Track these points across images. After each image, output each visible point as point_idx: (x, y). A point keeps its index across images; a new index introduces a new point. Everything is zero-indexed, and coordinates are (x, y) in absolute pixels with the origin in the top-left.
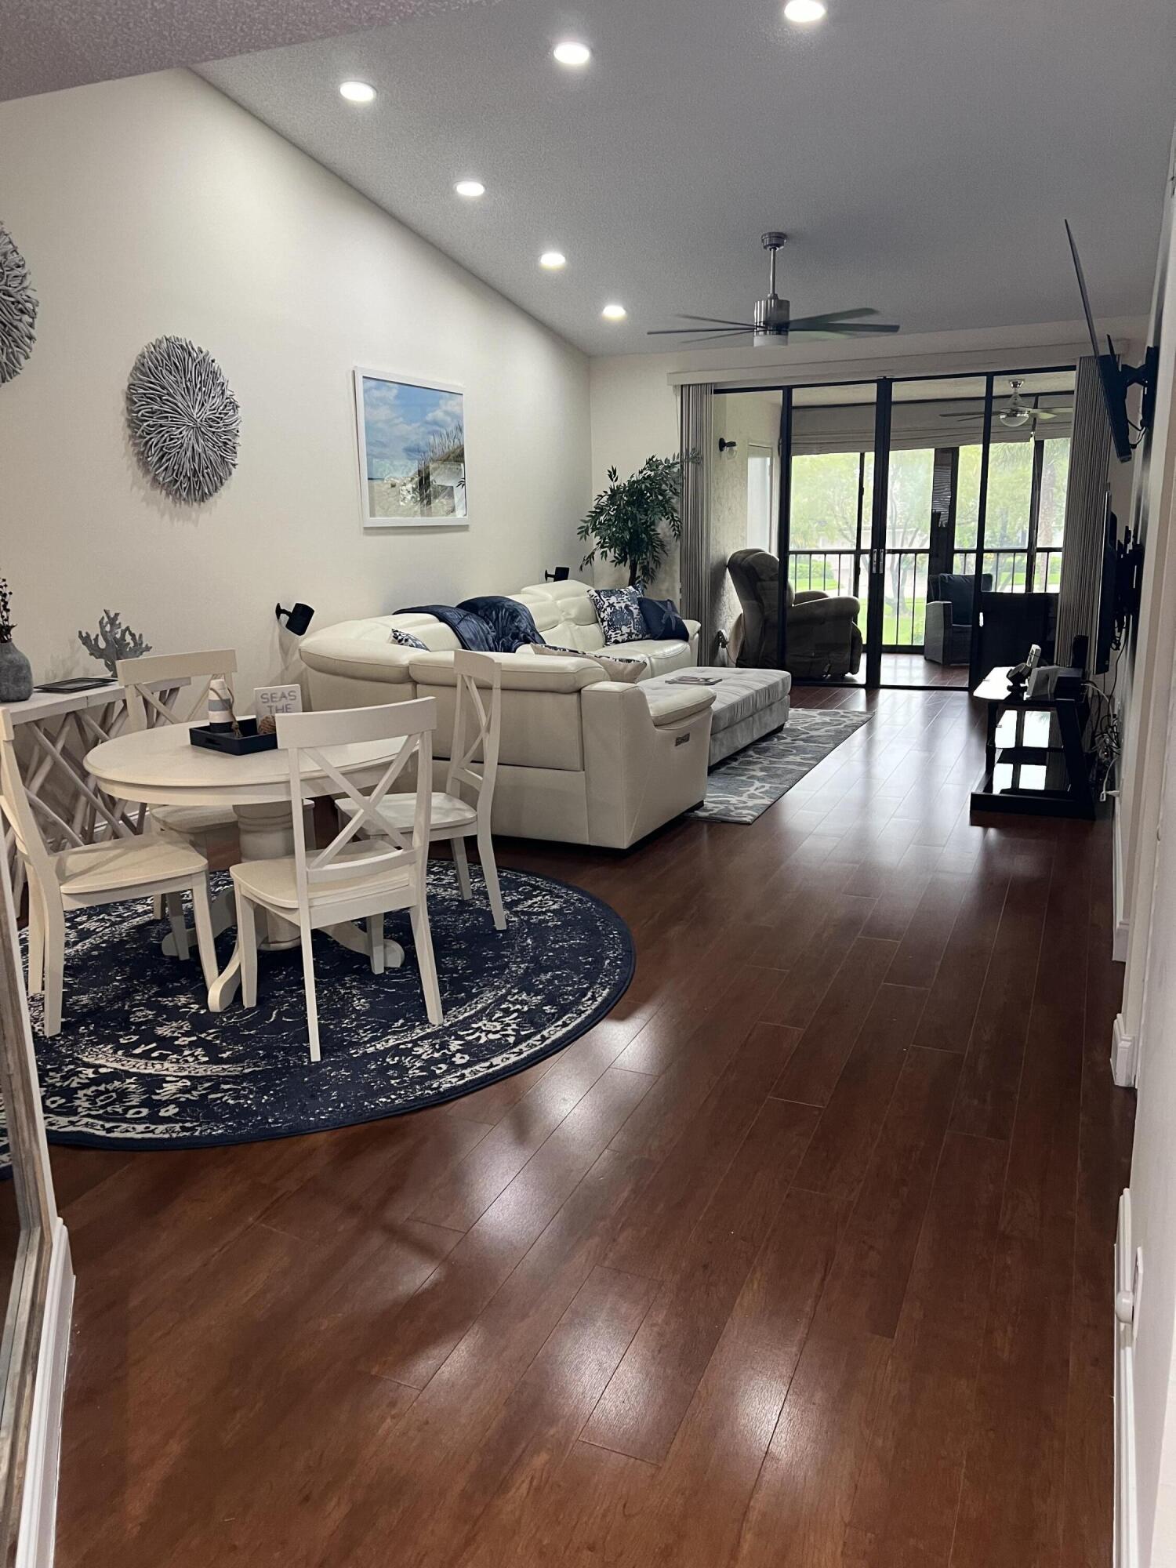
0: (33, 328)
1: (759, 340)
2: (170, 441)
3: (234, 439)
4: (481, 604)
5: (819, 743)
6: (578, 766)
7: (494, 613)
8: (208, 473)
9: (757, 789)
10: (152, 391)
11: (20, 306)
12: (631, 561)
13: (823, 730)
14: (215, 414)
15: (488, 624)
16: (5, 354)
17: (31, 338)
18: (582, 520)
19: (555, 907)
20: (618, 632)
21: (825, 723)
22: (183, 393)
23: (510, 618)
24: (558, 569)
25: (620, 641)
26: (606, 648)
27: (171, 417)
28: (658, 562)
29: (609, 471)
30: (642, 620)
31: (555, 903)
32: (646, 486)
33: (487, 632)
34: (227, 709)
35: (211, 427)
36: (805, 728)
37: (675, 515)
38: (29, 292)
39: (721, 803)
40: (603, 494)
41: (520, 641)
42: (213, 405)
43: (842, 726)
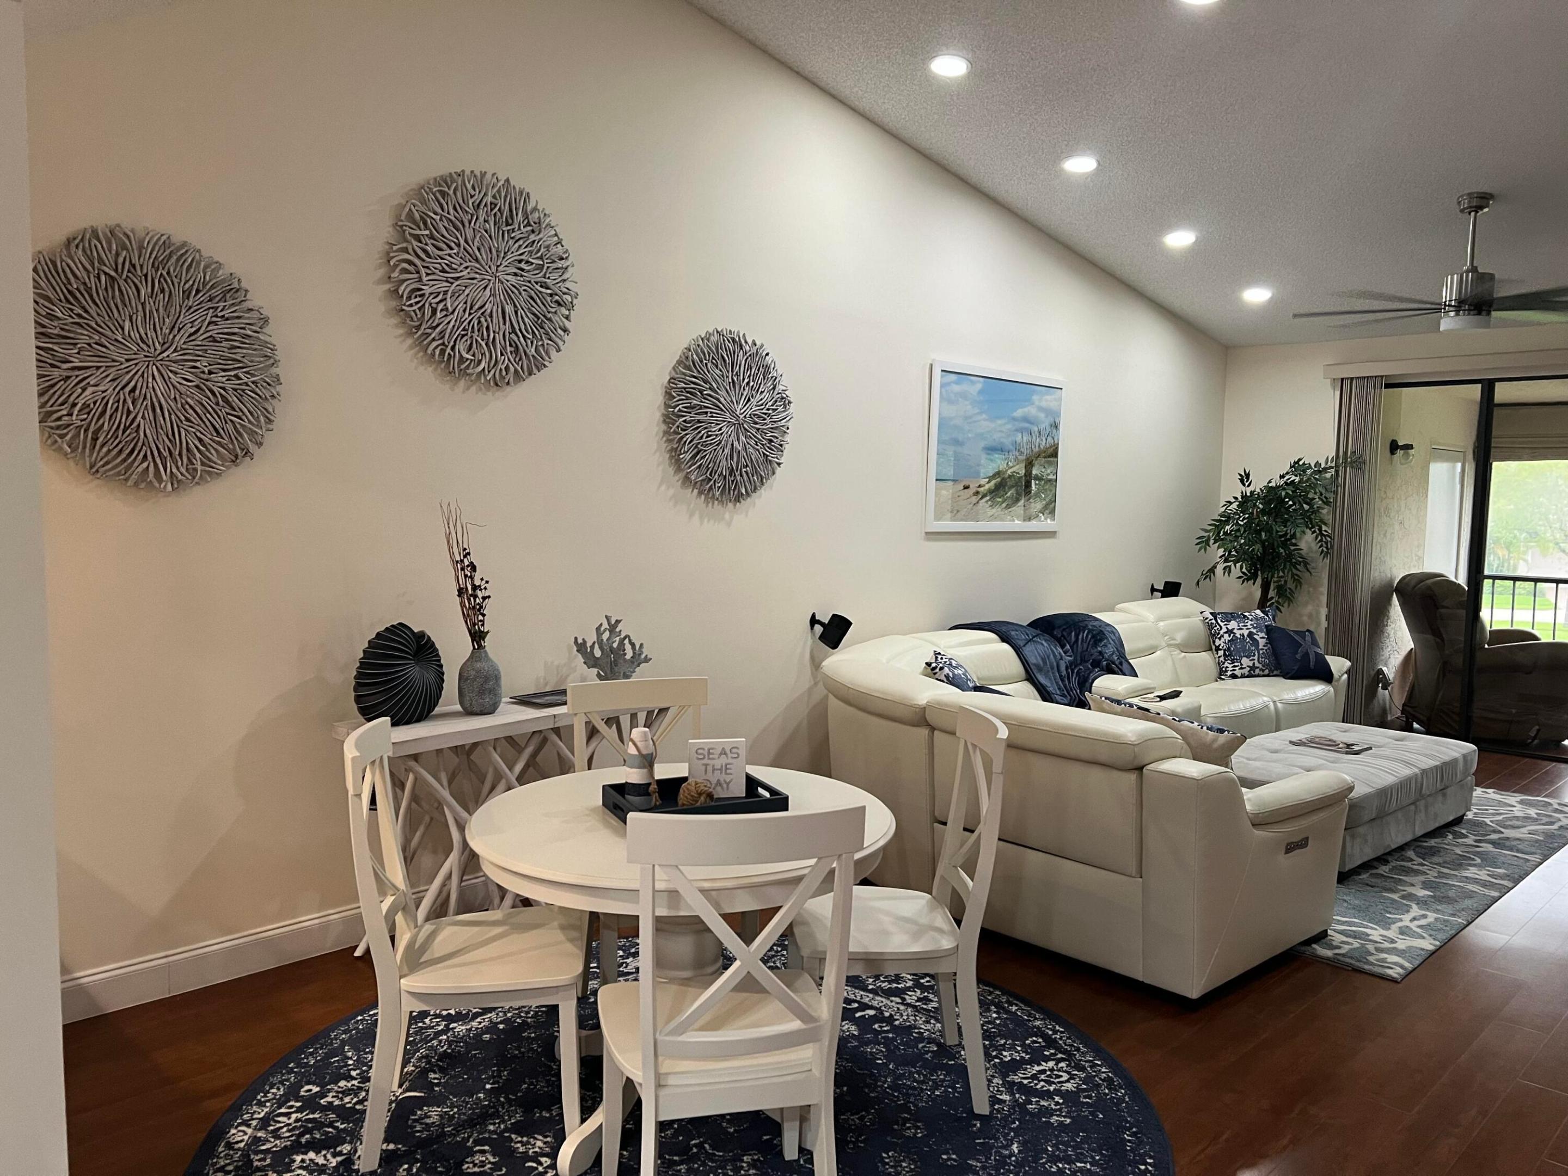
0: (570, 321)
1: (1448, 322)
2: (707, 437)
3: (783, 436)
4: (1058, 622)
5: (1518, 851)
6: (1133, 870)
7: (1073, 633)
8: (746, 472)
9: (1414, 919)
10: (693, 386)
11: (557, 298)
12: (1263, 580)
13: (1524, 830)
14: (762, 409)
15: (1063, 647)
16: (534, 346)
17: (565, 330)
18: (1203, 530)
19: (1069, 1086)
20: (1236, 664)
21: (1527, 818)
22: (728, 388)
23: (1093, 640)
24: (1167, 583)
25: (1239, 676)
26: (1220, 682)
27: (711, 413)
28: (1298, 581)
29: (1240, 475)
30: (1270, 652)
31: (1072, 1077)
32: (1287, 493)
33: (1059, 657)
34: (644, 767)
35: (756, 423)
36: (1498, 823)
37: (1324, 528)
38: (568, 284)
39: (1355, 936)
40: (1233, 500)
41: (1102, 669)
42: (761, 400)
43: (1556, 826)
